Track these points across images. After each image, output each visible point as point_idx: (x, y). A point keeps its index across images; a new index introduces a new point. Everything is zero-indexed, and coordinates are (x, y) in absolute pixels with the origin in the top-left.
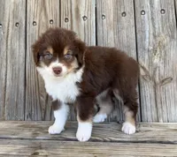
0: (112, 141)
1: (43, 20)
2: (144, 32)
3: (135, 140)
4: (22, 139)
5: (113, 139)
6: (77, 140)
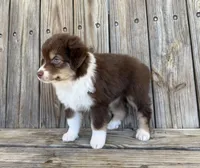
0: (126, 148)
1: (57, 27)
2: (156, 38)
6: (91, 148)
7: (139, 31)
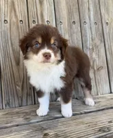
0: (86, 113)
1: (14, 19)
3: (98, 109)
4: (17, 126)
5: (86, 111)
6: (63, 117)
7: (75, 30)
